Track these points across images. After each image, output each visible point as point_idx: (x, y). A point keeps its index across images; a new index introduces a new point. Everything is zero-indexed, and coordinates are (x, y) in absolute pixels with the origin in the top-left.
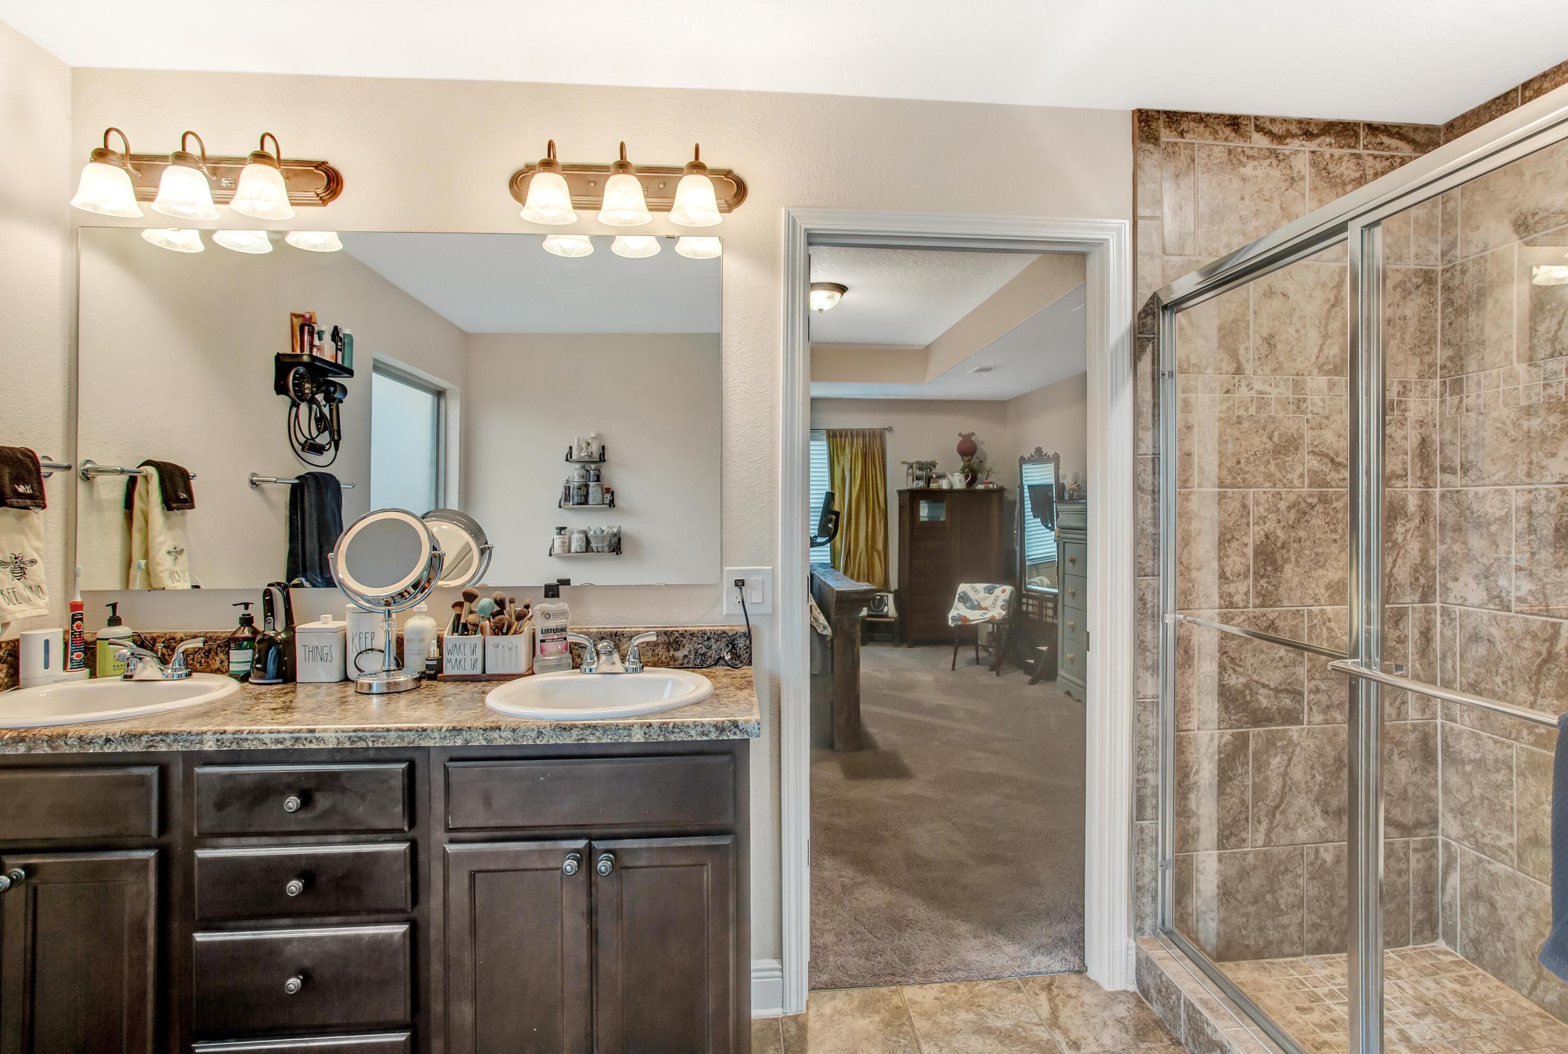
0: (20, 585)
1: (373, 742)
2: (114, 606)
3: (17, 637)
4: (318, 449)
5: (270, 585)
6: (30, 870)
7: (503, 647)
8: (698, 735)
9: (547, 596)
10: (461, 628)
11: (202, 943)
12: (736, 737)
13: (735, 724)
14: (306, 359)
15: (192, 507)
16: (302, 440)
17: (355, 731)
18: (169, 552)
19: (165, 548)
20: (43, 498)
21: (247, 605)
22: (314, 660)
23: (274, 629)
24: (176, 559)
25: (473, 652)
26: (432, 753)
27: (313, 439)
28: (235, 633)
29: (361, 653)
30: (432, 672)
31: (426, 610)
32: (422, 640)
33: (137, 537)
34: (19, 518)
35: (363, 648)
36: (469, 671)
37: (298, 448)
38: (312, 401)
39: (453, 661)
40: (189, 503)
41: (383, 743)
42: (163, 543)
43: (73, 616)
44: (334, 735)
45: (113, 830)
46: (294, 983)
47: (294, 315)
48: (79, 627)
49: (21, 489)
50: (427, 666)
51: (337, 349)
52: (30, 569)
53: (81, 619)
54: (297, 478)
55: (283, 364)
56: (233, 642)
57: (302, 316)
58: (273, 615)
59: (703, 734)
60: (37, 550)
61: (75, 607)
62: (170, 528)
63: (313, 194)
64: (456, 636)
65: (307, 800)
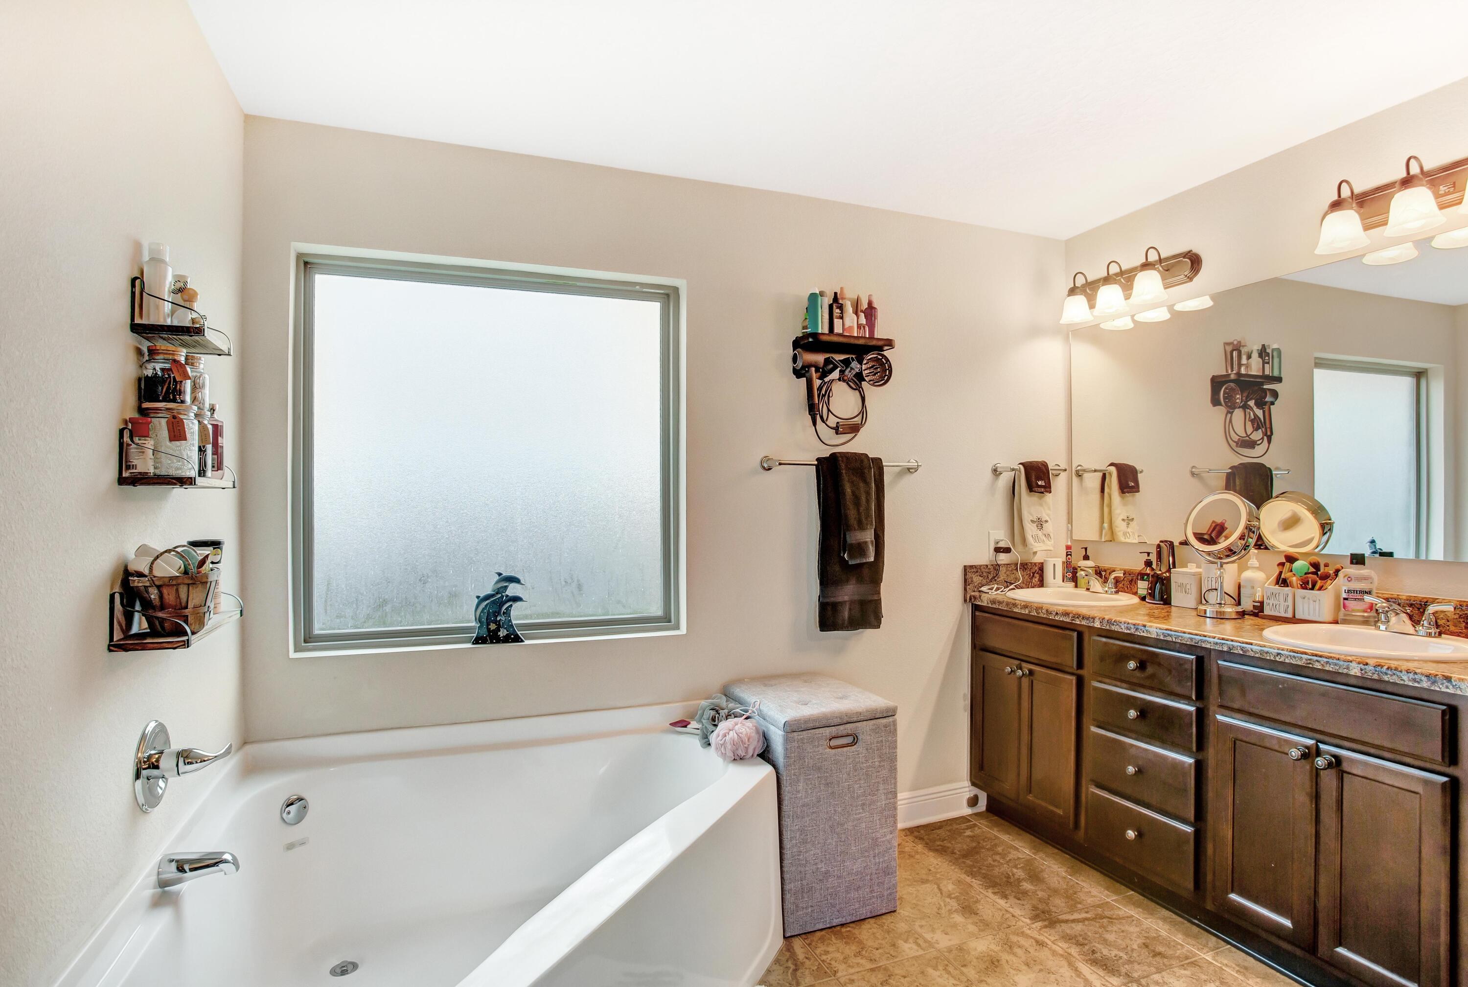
0: (1040, 533)
1: (1176, 638)
2: (1086, 549)
3: (1042, 561)
4: (1252, 444)
5: (1161, 542)
6: (1031, 672)
7: (1309, 599)
8: (1409, 680)
9: (1352, 563)
10: (1282, 582)
11: (1093, 732)
12: (1448, 691)
13: (1448, 679)
14: (1233, 377)
15: (1138, 491)
16: (1236, 438)
17: (1166, 630)
18: (1123, 520)
19: (1121, 517)
20: (1050, 487)
21: (1149, 554)
22: (1181, 592)
23: (1160, 570)
24: (1128, 524)
25: (1286, 600)
26: (1213, 653)
27: (1248, 436)
28: (1141, 570)
29: (1211, 590)
30: (1256, 611)
31: (1258, 566)
32: (1253, 587)
33: (1106, 509)
34: (1040, 498)
35: (1210, 588)
36: (1283, 614)
37: (1233, 445)
38: (1245, 407)
39: (1271, 604)
40: (1136, 489)
41: (1181, 640)
42: (1120, 514)
43: (1067, 552)
44: (1155, 630)
45: (1059, 661)
46: (1131, 770)
47: (1226, 344)
48: (1069, 559)
49: (1040, 483)
50: (1254, 606)
51: (1264, 363)
52: (1045, 525)
53: (1071, 555)
54: (1230, 468)
55: (1217, 383)
56: (1142, 576)
57: (1232, 343)
58: (1160, 561)
59: (1415, 680)
60: (1048, 515)
61: (1068, 547)
62: (1125, 505)
63: (1182, 276)
64: (1277, 587)
65: (1142, 666)
